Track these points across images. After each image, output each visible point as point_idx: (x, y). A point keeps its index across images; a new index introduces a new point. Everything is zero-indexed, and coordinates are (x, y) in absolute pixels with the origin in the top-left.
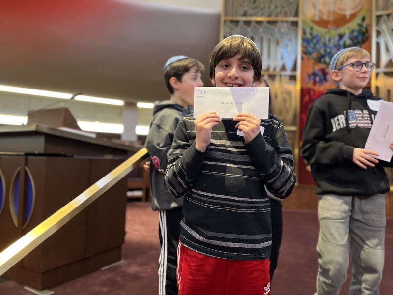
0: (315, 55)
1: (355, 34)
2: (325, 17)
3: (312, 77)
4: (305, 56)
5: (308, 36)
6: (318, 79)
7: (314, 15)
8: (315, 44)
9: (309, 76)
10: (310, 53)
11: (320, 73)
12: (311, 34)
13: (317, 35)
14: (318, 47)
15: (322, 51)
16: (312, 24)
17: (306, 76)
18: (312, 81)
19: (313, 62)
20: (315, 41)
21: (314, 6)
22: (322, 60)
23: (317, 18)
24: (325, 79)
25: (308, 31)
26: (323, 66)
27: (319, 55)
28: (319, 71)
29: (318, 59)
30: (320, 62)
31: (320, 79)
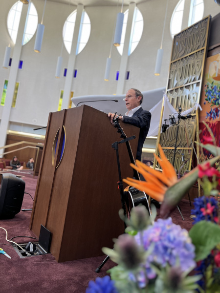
0: (212, 100)
3: (210, 114)
4: (206, 102)
5: (210, 89)
6: (212, 115)
7: (215, 74)
8: (213, 93)
9: (208, 114)
10: (209, 99)
11: (214, 112)
12: (211, 87)
13: (215, 86)
14: (215, 94)
15: (217, 97)
16: (213, 80)
17: (206, 114)
18: (209, 117)
19: (211, 104)
20: (213, 91)
21: (216, 67)
22: (217, 102)
23: (216, 76)
24: (217, 115)
25: (210, 85)
26: (217, 106)
27: (215, 99)
28: (214, 110)
29: (214, 102)
30: (215, 104)
31: (214, 115)
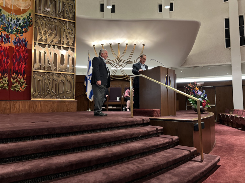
0: (2, 25)
1: (25, 21)
2: (9, 7)
7: (2, 3)
8: (2, 20)
11: (5, 37)
13: (3, 15)
15: (7, 25)
20: (2, 18)
22: (7, 30)
23: (4, 6)
24: (8, 41)
26: (8, 33)
27: (5, 26)
28: (4, 35)
29: (4, 29)
30: (5, 31)
31: (5, 40)
